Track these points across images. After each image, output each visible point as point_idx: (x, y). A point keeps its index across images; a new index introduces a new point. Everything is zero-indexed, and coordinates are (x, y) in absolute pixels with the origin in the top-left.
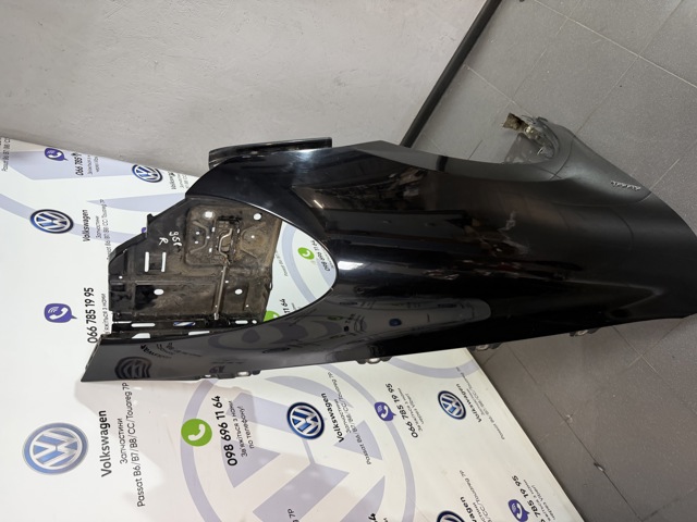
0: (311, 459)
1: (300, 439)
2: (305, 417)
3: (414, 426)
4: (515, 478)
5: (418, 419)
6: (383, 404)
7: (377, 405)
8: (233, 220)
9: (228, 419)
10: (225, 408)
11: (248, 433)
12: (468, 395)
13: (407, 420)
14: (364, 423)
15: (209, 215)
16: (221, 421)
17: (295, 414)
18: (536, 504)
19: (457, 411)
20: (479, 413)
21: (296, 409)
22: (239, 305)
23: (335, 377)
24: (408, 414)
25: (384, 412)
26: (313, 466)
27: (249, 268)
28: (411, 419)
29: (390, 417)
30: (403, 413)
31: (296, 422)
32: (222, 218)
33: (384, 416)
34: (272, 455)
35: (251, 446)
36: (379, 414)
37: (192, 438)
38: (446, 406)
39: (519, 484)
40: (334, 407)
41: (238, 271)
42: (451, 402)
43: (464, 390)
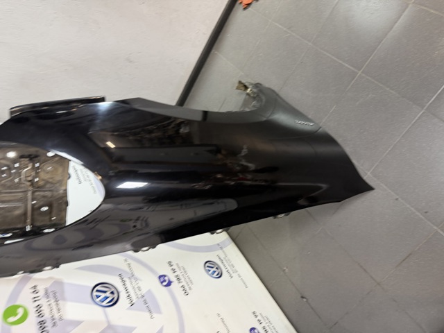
0: (108, 322)
1: (101, 308)
2: (105, 292)
3: (187, 288)
4: (254, 313)
5: (189, 283)
6: (165, 276)
7: (160, 277)
8: (32, 158)
9: (43, 302)
10: (41, 293)
11: (59, 310)
12: (224, 261)
13: (181, 284)
14: (149, 292)
15: (12, 154)
16: (37, 303)
17: (97, 291)
18: (267, 328)
19: (216, 273)
20: (231, 272)
21: (98, 288)
22: (47, 218)
23: (130, 261)
24: (182, 280)
25: (165, 281)
26: (110, 326)
27: (50, 191)
28: (184, 283)
29: (169, 284)
30: (179, 279)
31: (98, 297)
32: (22, 157)
33: (165, 284)
34: (78, 323)
35: (61, 319)
36: (162, 283)
37: (12, 319)
38: (209, 271)
39: (256, 316)
40: (128, 283)
41: (42, 193)
42: (212, 268)
43: (222, 258)
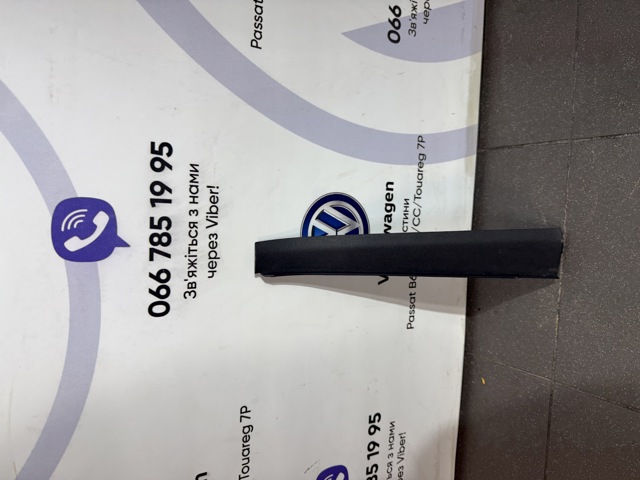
3: (177, 285)
4: (374, 418)
5: (203, 263)
6: (97, 205)
12: (397, 213)
13: (160, 263)
25: (86, 229)
28: (177, 264)
29: (110, 241)
30: (160, 239)
33: (74, 244)
39: (374, 429)
43: (398, 201)
